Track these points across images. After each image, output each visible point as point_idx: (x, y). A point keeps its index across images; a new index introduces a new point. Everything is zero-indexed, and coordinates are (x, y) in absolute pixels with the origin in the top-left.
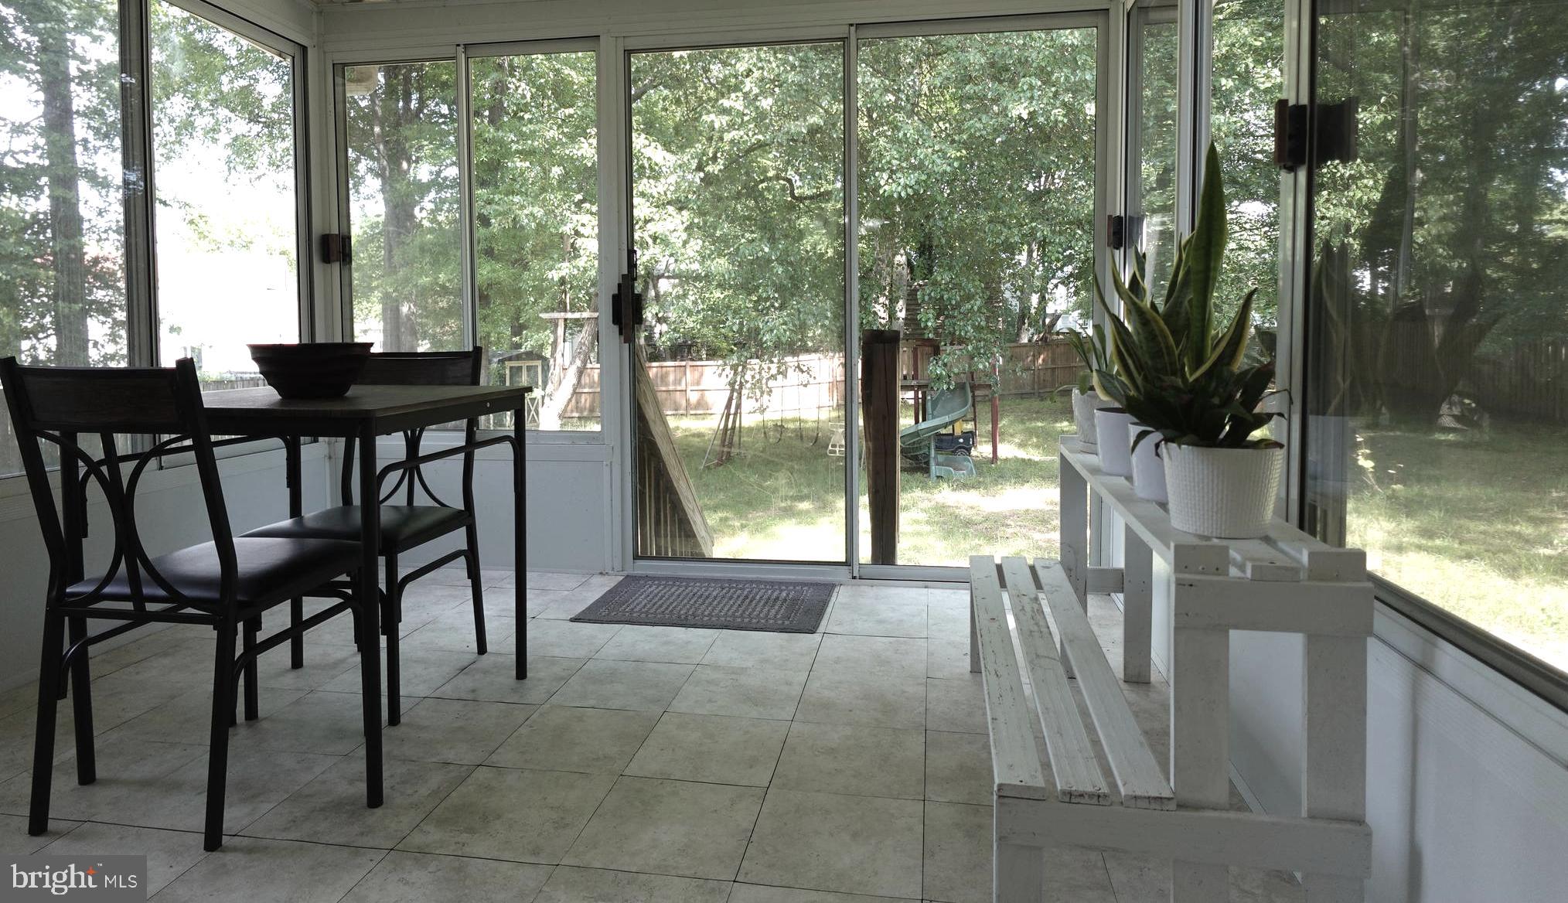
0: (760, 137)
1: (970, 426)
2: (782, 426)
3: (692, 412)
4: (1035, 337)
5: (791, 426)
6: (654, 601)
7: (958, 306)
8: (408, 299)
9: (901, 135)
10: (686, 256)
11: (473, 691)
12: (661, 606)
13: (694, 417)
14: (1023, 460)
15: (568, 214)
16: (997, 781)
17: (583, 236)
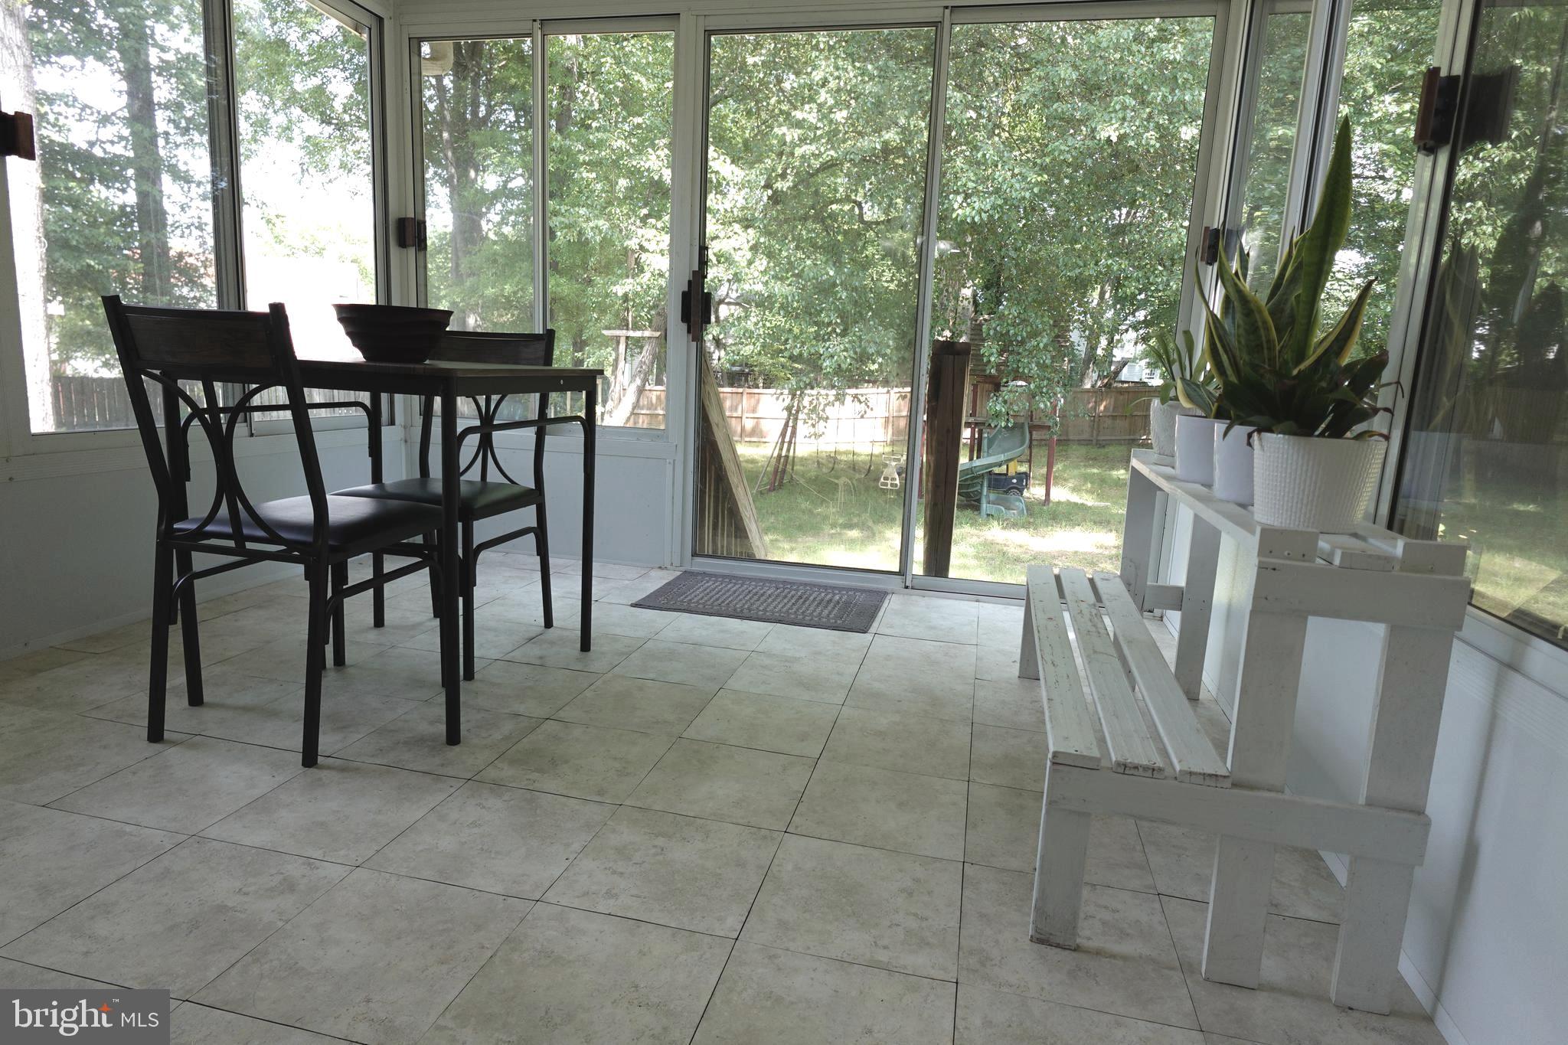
0: (832, 153)
1: (1024, 468)
2: (835, 458)
3: (747, 439)
4: (1099, 383)
5: (844, 458)
6: (711, 594)
7: (1022, 343)
8: (473, 310)
9: (980, 155)
10: (750, 276)
11: (541, 658)
12: (717, 599)
13: (748, 444)
14: (1076, 504)
15: (633, 228)
16: (1052, 749)
17: (648, 251)
